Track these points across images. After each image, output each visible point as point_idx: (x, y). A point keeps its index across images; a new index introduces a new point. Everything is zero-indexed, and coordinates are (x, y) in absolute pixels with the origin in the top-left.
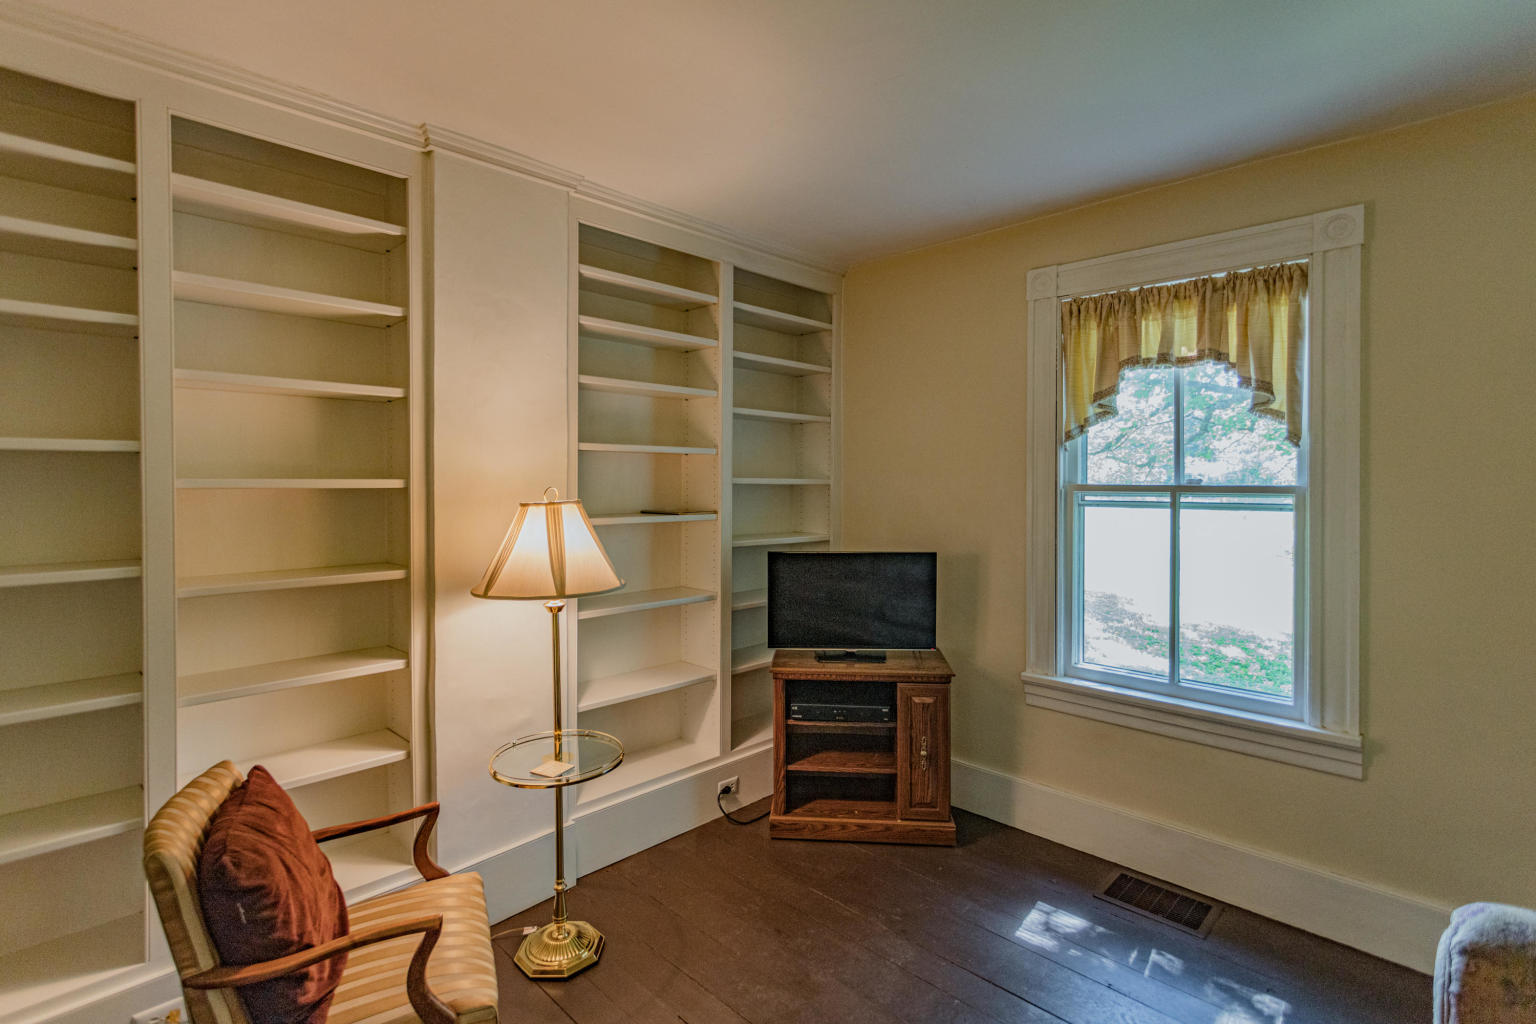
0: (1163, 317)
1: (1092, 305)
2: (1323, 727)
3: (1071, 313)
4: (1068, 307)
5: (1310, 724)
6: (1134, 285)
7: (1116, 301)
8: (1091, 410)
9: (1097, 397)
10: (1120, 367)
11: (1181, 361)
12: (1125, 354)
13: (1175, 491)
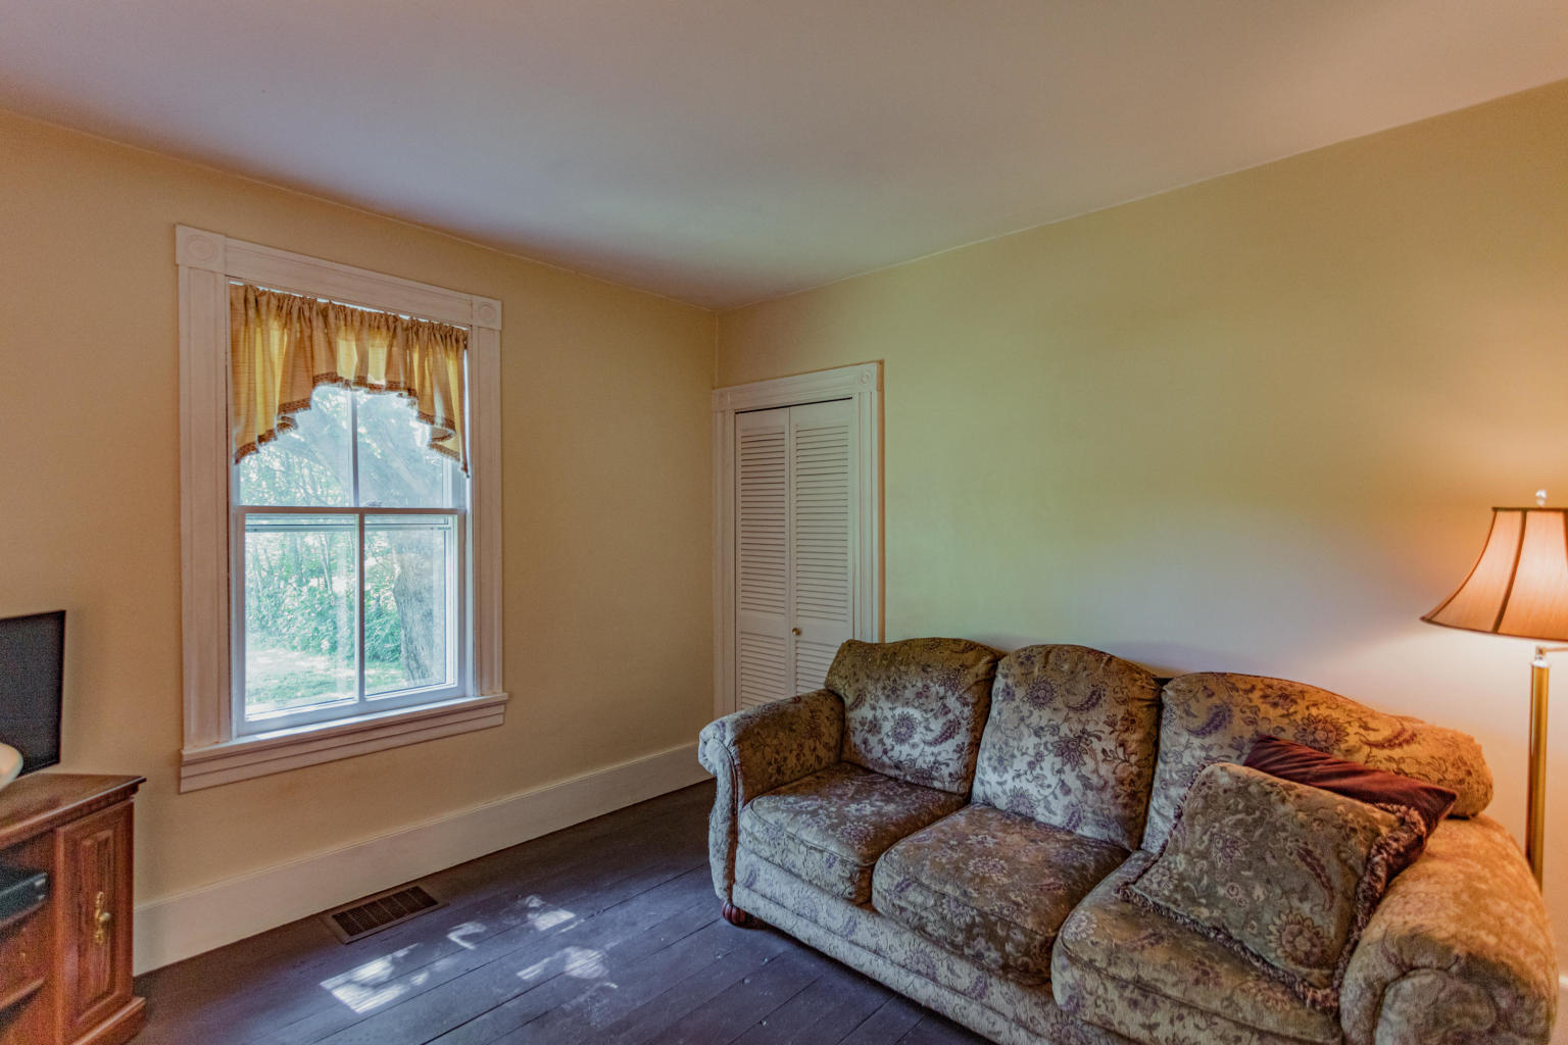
0: (358, 339)
1: (274, 302)
2: (482, 695)
3: (246, 300)
4: (241, 294)
5: (474, 695)
6: (325, 297)
7: (306, 307)
8: (276, 421)
9: (285, 408)
10: (315, 381)
11: (373, 388)
12: (321, 368)
13: (362, 513)
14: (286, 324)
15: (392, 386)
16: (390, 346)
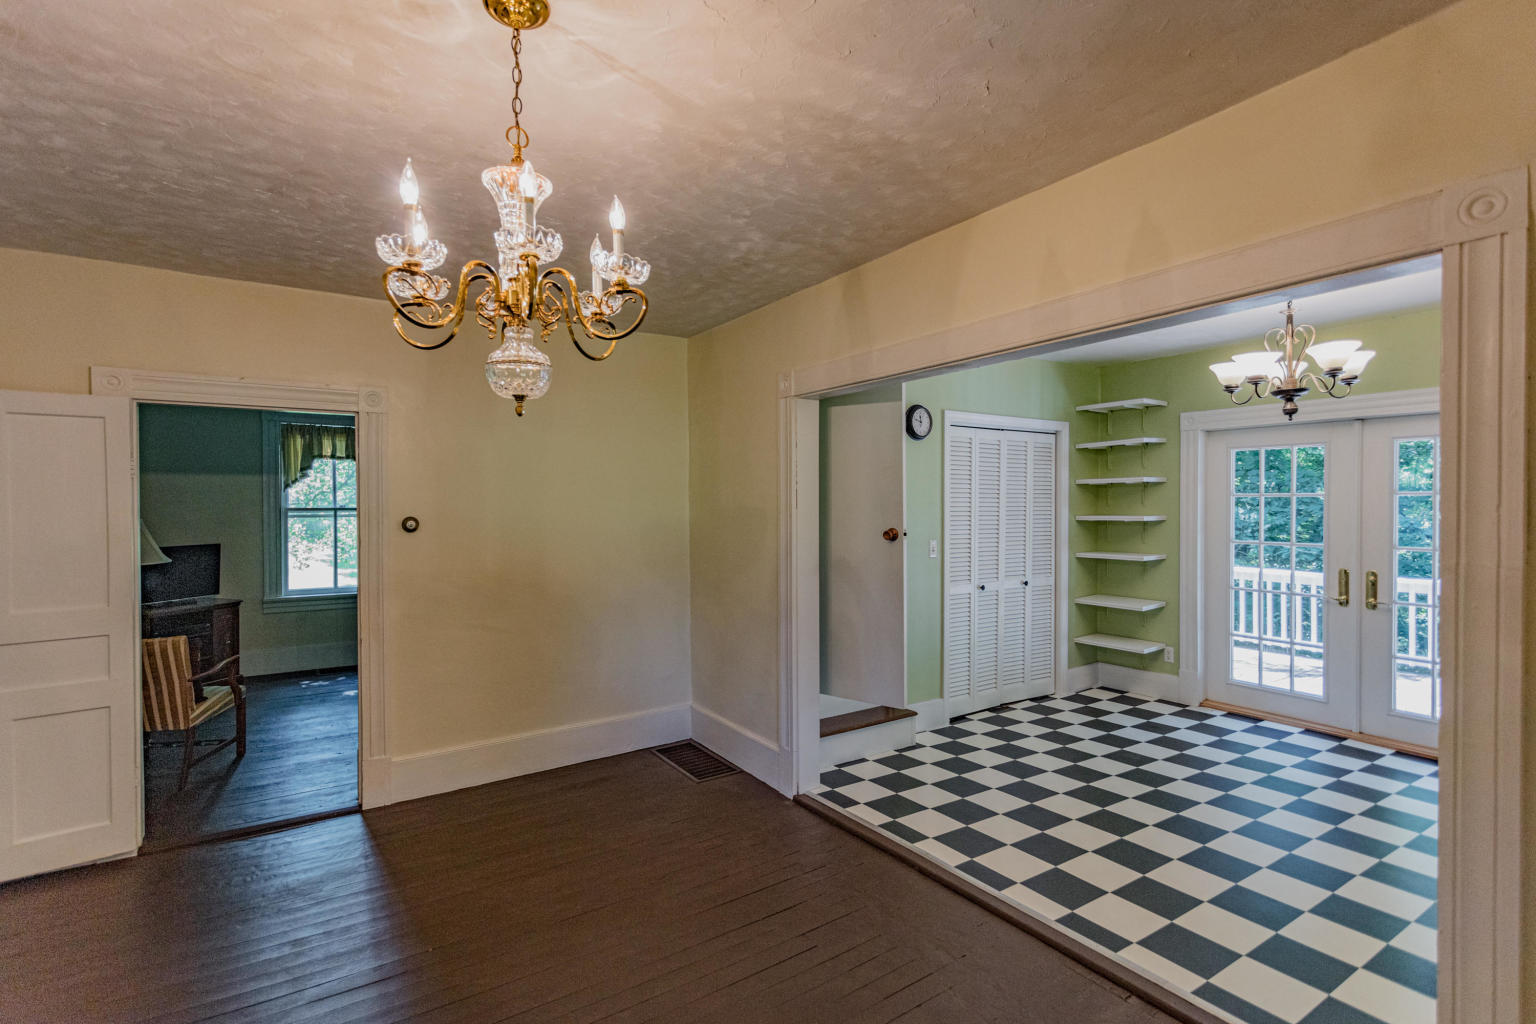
0: (332, 439)
8: (299, 475)
9: (302, 470)
10: (314, 457)
11: (340, 458)
12: (316, 453)
13: (335, 510)
14: (303, 436)
15: (348, 457)
16: (347, 441)
